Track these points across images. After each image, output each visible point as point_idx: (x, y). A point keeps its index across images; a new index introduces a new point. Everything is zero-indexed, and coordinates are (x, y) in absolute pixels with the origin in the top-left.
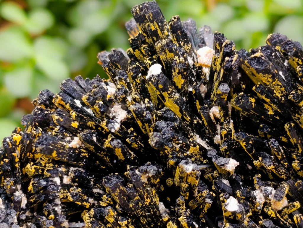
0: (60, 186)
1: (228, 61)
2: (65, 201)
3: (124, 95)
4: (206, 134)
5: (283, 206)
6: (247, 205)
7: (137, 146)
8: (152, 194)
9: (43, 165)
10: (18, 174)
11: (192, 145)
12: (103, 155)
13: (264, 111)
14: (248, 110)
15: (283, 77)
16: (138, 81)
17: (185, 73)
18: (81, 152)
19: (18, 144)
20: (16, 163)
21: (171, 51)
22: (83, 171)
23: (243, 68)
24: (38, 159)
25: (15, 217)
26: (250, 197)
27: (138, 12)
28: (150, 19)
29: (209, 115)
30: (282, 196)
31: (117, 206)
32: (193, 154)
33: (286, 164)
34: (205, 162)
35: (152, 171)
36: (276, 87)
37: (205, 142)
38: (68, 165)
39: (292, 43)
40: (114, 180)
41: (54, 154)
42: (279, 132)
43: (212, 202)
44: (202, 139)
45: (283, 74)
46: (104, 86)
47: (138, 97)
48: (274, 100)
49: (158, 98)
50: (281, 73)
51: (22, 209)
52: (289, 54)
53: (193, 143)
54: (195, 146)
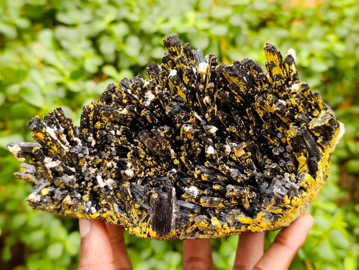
0: (114, 135)
1: (213, 68)
2: (117, 145)
3: (153, 86)
4: (201, 112)
5: (242, 155)
6: (220, 153)
7: (159, 115)
8: (167, 144)
9: (106, 123)
10: (91, 128)
11: (191, 117)
12: (140, 120)
13: (234, 100)
14: (225, 99)
15: (246, 80)
16: (164, 80)
17: (189, 75)
18: (127, 117)
19: (91, 110)
20: (90, 120)
21: (182, 62)
22: (129, 128)
23: (223, 74)
24: (103, 120)
25: (88, 151)
26: (223, 148)
27: (166, 41)
28: (172, 44)
29: (203, 101)
30: (240, 147)
31: (146, 149)
32: (192, 122)
33: (245, 131)
34: (199, 128)
35: (166, 129)
36: (241, 85)
37: (200, 117)
38: (120, 124)
39: (252, 61)
40: (145, 134)
41: (111, 117)
42: (242, 113)
43: (201, 150)
44: (199, 116)
45: (246, 79)
46: (142, 80)
47: (161, 87)
48: (240, 93)
49: (174, 90)
50: (244, 78)
51: (92, 147)
52: (251, 67)
53: (192, 115)
54: (193, 117)
